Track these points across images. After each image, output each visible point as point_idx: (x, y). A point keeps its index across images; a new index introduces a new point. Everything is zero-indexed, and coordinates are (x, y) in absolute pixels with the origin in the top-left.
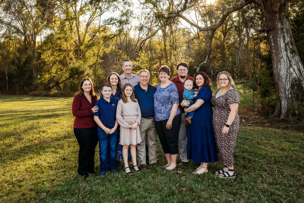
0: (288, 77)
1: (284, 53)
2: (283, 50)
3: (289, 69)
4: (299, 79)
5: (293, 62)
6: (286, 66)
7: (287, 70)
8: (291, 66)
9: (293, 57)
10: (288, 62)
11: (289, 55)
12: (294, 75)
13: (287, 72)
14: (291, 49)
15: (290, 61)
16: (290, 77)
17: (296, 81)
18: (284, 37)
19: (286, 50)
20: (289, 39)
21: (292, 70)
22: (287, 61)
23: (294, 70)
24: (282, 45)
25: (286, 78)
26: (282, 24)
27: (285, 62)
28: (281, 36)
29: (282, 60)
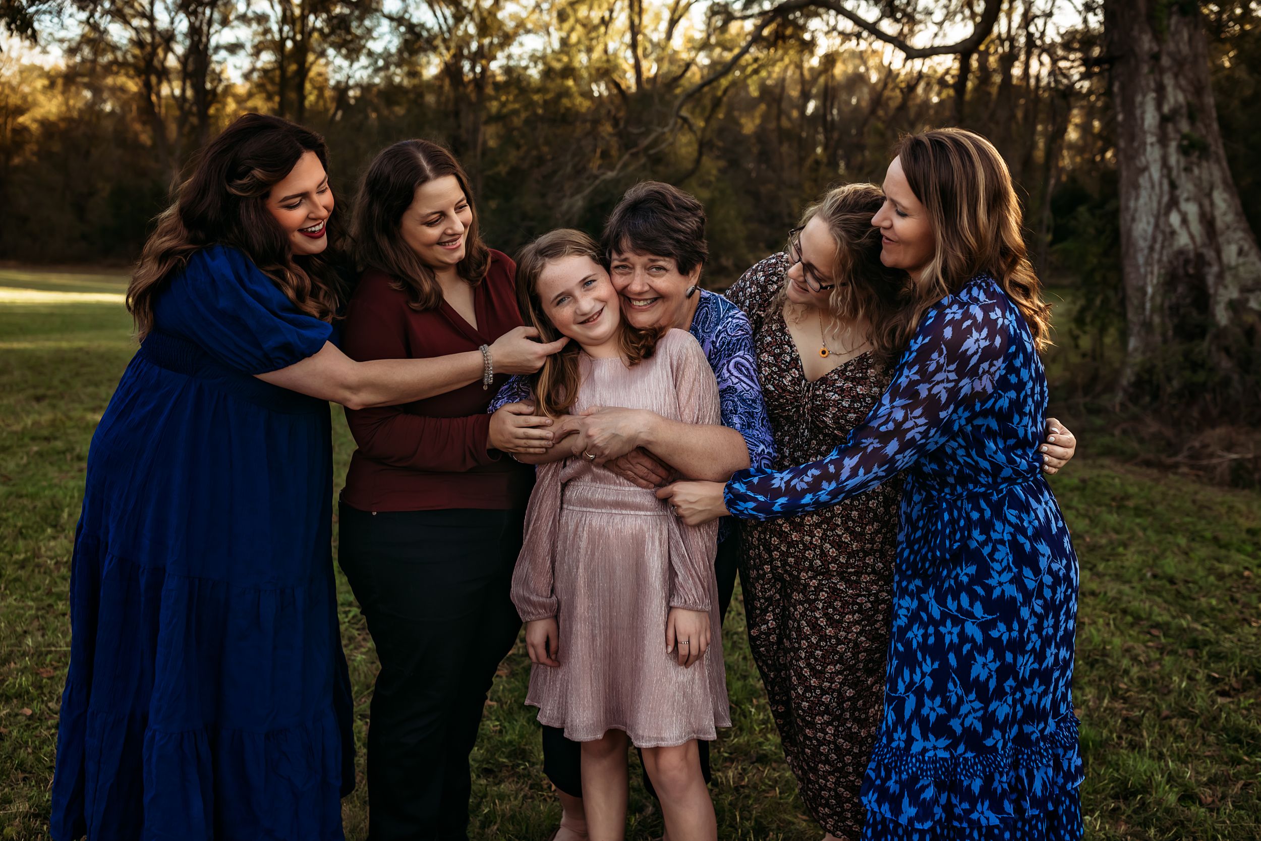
0: (1158, 246)
1: (1152, 154)
2: (1151, 139)
3: (1167, 213)
4: (1200, 256)
5: (1186, 187)
6: (1155, 205)
7: (1157, 218)
8: (1174, 203)
9: (1188, 170)
10: (1166, 187)
11: (1173, 160)
12: (1183, 240)
13: (1157, 226)
14: (1184, 137)
15: (1173, 186)
16: (1163, 247)
17: (1187, 262)
18: (1160, 90)
19: (1163, 141)
20: (1181, 98)
21: (1175, 219)
22: (1161, 184)
23: (1185, 221)
24: (1150, 119)
25: (1151, 249)
26: (1158, 37)
27: (1153, 187)
28: (1148, 85)
29: (1143, 181)
